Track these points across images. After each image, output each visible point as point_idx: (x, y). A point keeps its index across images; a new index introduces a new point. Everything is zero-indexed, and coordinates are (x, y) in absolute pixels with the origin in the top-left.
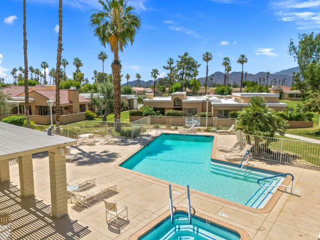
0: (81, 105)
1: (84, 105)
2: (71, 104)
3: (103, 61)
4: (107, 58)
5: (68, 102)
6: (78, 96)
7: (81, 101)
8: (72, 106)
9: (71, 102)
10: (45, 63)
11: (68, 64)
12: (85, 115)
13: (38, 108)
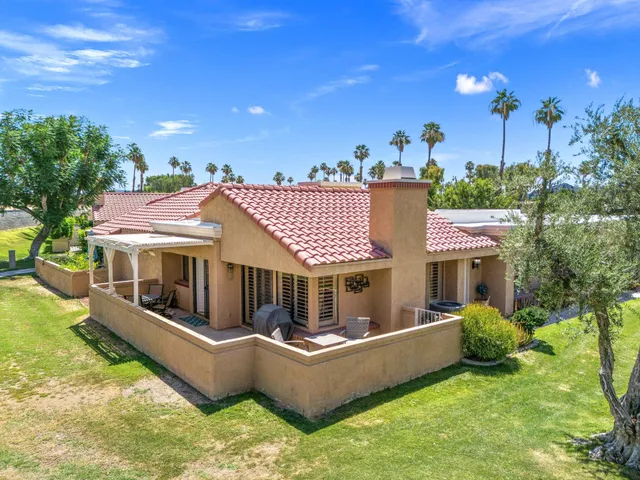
0: (434, 267)
1: (451, 265)
2: (380, 264)
3: (506, 118)
4: (516, 107)
5: (364, 251)
6: (424, 217)
7: (437, 243)
8: (385, 273)
9: (380, 250)
10: (363, 147)
11: (408, 142)
12: (456, 334)
13: (238, 272)
